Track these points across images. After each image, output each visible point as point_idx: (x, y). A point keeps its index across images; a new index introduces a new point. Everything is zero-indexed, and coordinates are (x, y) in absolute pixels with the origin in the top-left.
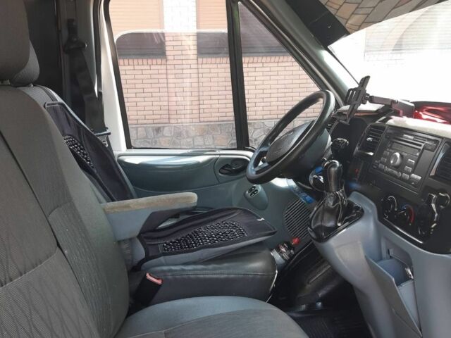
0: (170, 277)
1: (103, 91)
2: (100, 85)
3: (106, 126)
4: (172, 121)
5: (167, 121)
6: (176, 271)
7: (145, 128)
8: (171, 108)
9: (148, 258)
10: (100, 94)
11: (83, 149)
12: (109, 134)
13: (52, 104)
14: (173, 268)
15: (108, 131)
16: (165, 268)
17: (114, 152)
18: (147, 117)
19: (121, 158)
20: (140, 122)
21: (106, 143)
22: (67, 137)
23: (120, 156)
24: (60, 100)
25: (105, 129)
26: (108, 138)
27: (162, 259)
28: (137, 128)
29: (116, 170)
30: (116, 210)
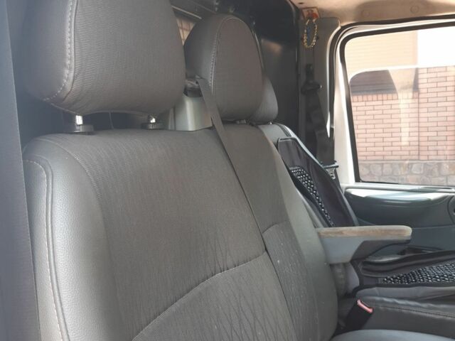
0: (381, 308)
1: (334, 127)
2: (332, 122)
3: (335, 159)
4: (422, 158)
5: (416, 157)
6: (388, 303)
7: (392, 164)
8: (422, 144)
9: (362, 287)
10: (332, 130)
11: (311, 180)
12: (337, 167)
13: (285, 139)
14: (385, 299)
15: (336, 164)
16: (378, 298)
17: (341, 184)
18: (394, 153)
19: (349, 190)
20: (387, 158)
21: (334, 175)
22: (296, 168)
23: (347, 188)
24: (293, 135)
25: (334, 162)
26: (335, 171)
27: (375, 289)
28: (383, 164)
29: (340, 200)
30: (330, 235)
